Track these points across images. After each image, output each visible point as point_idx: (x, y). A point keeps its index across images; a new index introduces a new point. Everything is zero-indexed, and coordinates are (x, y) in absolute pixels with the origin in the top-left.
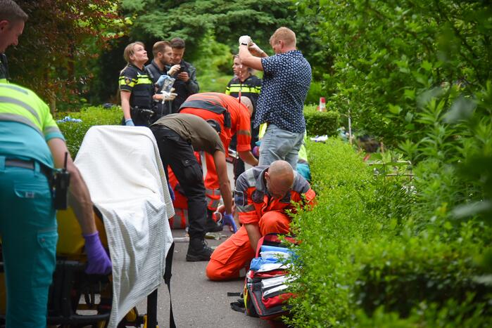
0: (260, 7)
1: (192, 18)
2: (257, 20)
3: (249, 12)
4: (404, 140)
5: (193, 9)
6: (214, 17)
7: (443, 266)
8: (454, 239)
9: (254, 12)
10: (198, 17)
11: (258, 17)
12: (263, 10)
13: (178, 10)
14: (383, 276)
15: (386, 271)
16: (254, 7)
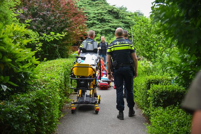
1: (96, 30)
2: (111, 30)
3: (109, 28)
4: (152, 58)
5: (96, 27)
6: (101, 29)
7: (161, 79)
8: (163, 75)
9: (110, 28)
10: (97, 29)
11: (111, 29)
12: (112, 27)
13: (92, 28)
14: (152, 81)
15: (152, 80)
16: (110, 27)
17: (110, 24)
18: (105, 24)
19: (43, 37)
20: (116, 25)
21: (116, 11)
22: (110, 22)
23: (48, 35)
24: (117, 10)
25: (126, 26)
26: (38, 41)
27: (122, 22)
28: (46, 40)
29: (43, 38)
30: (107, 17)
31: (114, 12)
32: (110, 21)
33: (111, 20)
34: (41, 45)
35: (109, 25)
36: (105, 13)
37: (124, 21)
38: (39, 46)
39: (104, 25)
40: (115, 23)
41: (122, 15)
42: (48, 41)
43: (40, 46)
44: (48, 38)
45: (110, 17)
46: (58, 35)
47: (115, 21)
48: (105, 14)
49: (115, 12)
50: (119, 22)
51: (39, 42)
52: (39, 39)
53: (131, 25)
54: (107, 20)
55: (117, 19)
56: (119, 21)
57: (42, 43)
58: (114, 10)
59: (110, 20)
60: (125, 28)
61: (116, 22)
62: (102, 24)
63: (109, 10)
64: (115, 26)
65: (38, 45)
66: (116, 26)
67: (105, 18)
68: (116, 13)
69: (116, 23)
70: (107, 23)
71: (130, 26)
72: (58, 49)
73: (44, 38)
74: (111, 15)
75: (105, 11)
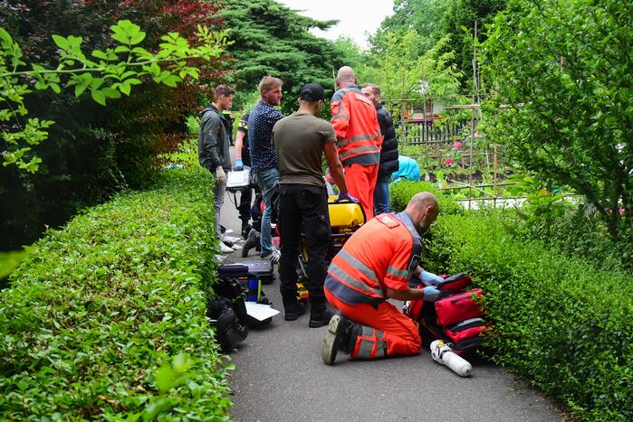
0: (268, 63)
9: (265, 67)
16: (263, 63)
17: (263, 56)
18: (244, 55)
19: (59, 69)
20: (281, 56)
21: (276, 12)
22: (259, 49)
23: (97, 53)
24: (280, 9)
25: (312, 59)
26: (14, 105)
27: (301, 48)
28: (79, 92)
29: (53, 76)
30: (250, 31)
31: (269, 15)
32: (261, 44)
33: (263, 42)
34: (43, 136)
35: (259, 59)
36: (243, 20)
37: (304, 43)
38: (22, 143)
39: (242, 59)
40: (278, 51)
41: (296, 24)
42: (99, 98)
43: (33, 141)
44: (97, 74)
45: (259, 30)
46: (175, 45)
47: (277, 44)
48: (241, 23)
49: (275, 14)
50: (288, 47)
51: (23, 111)
52: (23, 89)
53: (328, 56)
54: (251, 43)
55: (281, 38)
56: (289, 44)
57: (46, 124)
58: (270, 8)
59: (260, 42)
60: (309, 66)
61: (279, 48)
62: (235, 57)
63: (253, 10)
64: (277, 60)
65: (18, 135)
66: (282, 61)
67: (244, 34)
68: (277, 17)
69: (282, 51)
70: (251, 52)
71: (325, 59)
72: (113, 150)
73: (64, 78)
74: (261, 26)
75: (242, 12)
